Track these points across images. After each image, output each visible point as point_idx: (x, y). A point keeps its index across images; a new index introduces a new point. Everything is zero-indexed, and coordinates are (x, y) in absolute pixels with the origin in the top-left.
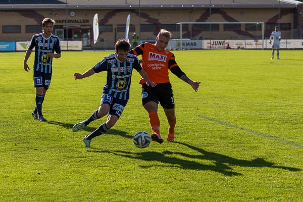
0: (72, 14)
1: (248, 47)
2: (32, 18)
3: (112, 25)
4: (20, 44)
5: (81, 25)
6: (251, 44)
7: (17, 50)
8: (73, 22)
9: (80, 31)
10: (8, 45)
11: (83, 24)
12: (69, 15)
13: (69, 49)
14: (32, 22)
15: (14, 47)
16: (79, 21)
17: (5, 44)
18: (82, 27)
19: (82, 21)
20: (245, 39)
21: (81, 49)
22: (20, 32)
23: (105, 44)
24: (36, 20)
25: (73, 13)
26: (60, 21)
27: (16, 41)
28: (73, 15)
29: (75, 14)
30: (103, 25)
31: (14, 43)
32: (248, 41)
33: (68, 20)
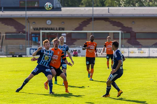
0: (49, 22)
1: (131, 55)
2: (11, 26)
6: (134, 53)
12: (46, 23)
14: (11, 29)
20: (128, 47)
24: (15, 28)
26: (37, 29)
29: (51, 23)
32: (131, 49)
33: (45, 28)
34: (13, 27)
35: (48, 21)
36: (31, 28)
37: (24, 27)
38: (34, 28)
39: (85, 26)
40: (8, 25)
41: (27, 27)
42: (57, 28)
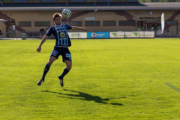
2: (124, 16)
3: (178, 21)
4: (112, 33)
5: (157, 21)
7: (110, 37)
8: (151, 19)
9: (156, 25)
10: (104, 34)
11: (158, 20)
12: (149, 13)
13: (145, 37)
14: (123, 18)
15: (108, 35)
16: (155, 18)
17: (102, 33)
18: (157, 22)
19: (157, 18)
21: (153, 37)
22: (115, 25)
23: (169, 34)
24: (126, 17)
25: (151, 12)
26: (142, 18)
27: (109, 32)
28: (151, 14)
29: (153, 14)
30: (172, 21)
31: (108, 33)
33: (148, 17)
34: (124, 17)
35: (150, 13)
36: (138, 17)
37: (133, 17)
38: (140, 18)
39: (177, 16)
40: (121, 15)
41: (135, 17)
42: (156, 17)
